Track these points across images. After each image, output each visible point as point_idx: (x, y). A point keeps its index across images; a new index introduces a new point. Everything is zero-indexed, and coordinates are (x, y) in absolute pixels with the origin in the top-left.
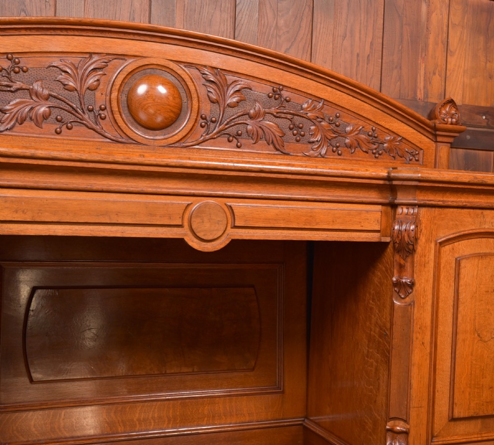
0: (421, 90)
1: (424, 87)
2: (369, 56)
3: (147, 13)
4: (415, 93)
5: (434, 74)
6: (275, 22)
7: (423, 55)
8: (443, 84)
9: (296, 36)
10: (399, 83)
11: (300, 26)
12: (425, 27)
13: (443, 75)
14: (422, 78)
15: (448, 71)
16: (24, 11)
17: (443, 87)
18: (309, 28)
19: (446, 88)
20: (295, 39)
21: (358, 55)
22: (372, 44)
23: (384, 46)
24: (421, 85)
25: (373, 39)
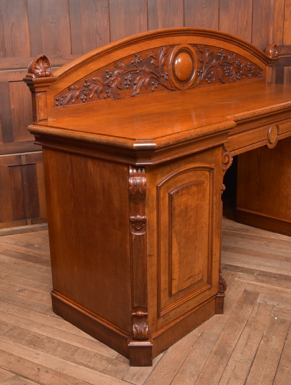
0: (271, 41)
1: (273, 39)
2: (246, 28)
3: (147, 25)
4: (268, 42)
5: (278, 31)
6: (202, 19)
7: (272, 23)
8: (282, 35)
9: (212, 24)
10: (260, 39)
11: (213, 19)
12: (273, 9)
13: (282, 31)
14: (272, 34)
15: (284, 29)
16: (98, 33)
17: (282, 37)
18: (217, 19)
19: (284, 37)
20: (211, 25)
21: (240, 28)
22: (247, 22)
23: (253, 22)
24: (271, 37)
25: (247, 19)
